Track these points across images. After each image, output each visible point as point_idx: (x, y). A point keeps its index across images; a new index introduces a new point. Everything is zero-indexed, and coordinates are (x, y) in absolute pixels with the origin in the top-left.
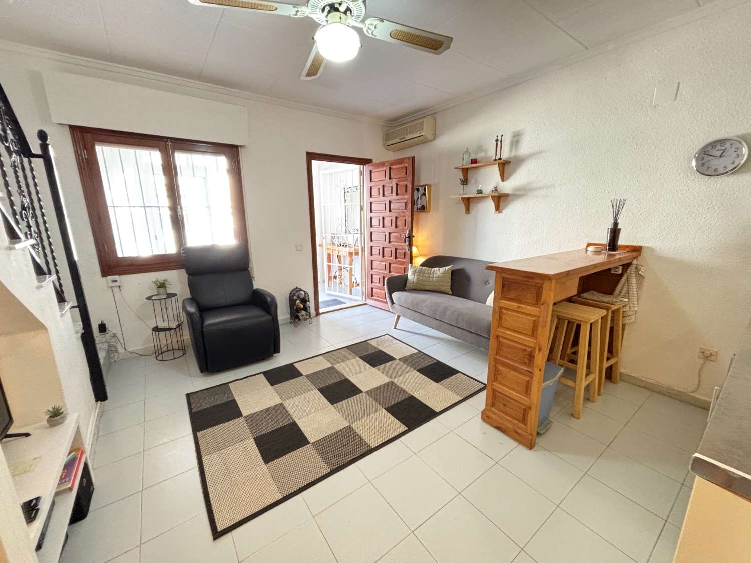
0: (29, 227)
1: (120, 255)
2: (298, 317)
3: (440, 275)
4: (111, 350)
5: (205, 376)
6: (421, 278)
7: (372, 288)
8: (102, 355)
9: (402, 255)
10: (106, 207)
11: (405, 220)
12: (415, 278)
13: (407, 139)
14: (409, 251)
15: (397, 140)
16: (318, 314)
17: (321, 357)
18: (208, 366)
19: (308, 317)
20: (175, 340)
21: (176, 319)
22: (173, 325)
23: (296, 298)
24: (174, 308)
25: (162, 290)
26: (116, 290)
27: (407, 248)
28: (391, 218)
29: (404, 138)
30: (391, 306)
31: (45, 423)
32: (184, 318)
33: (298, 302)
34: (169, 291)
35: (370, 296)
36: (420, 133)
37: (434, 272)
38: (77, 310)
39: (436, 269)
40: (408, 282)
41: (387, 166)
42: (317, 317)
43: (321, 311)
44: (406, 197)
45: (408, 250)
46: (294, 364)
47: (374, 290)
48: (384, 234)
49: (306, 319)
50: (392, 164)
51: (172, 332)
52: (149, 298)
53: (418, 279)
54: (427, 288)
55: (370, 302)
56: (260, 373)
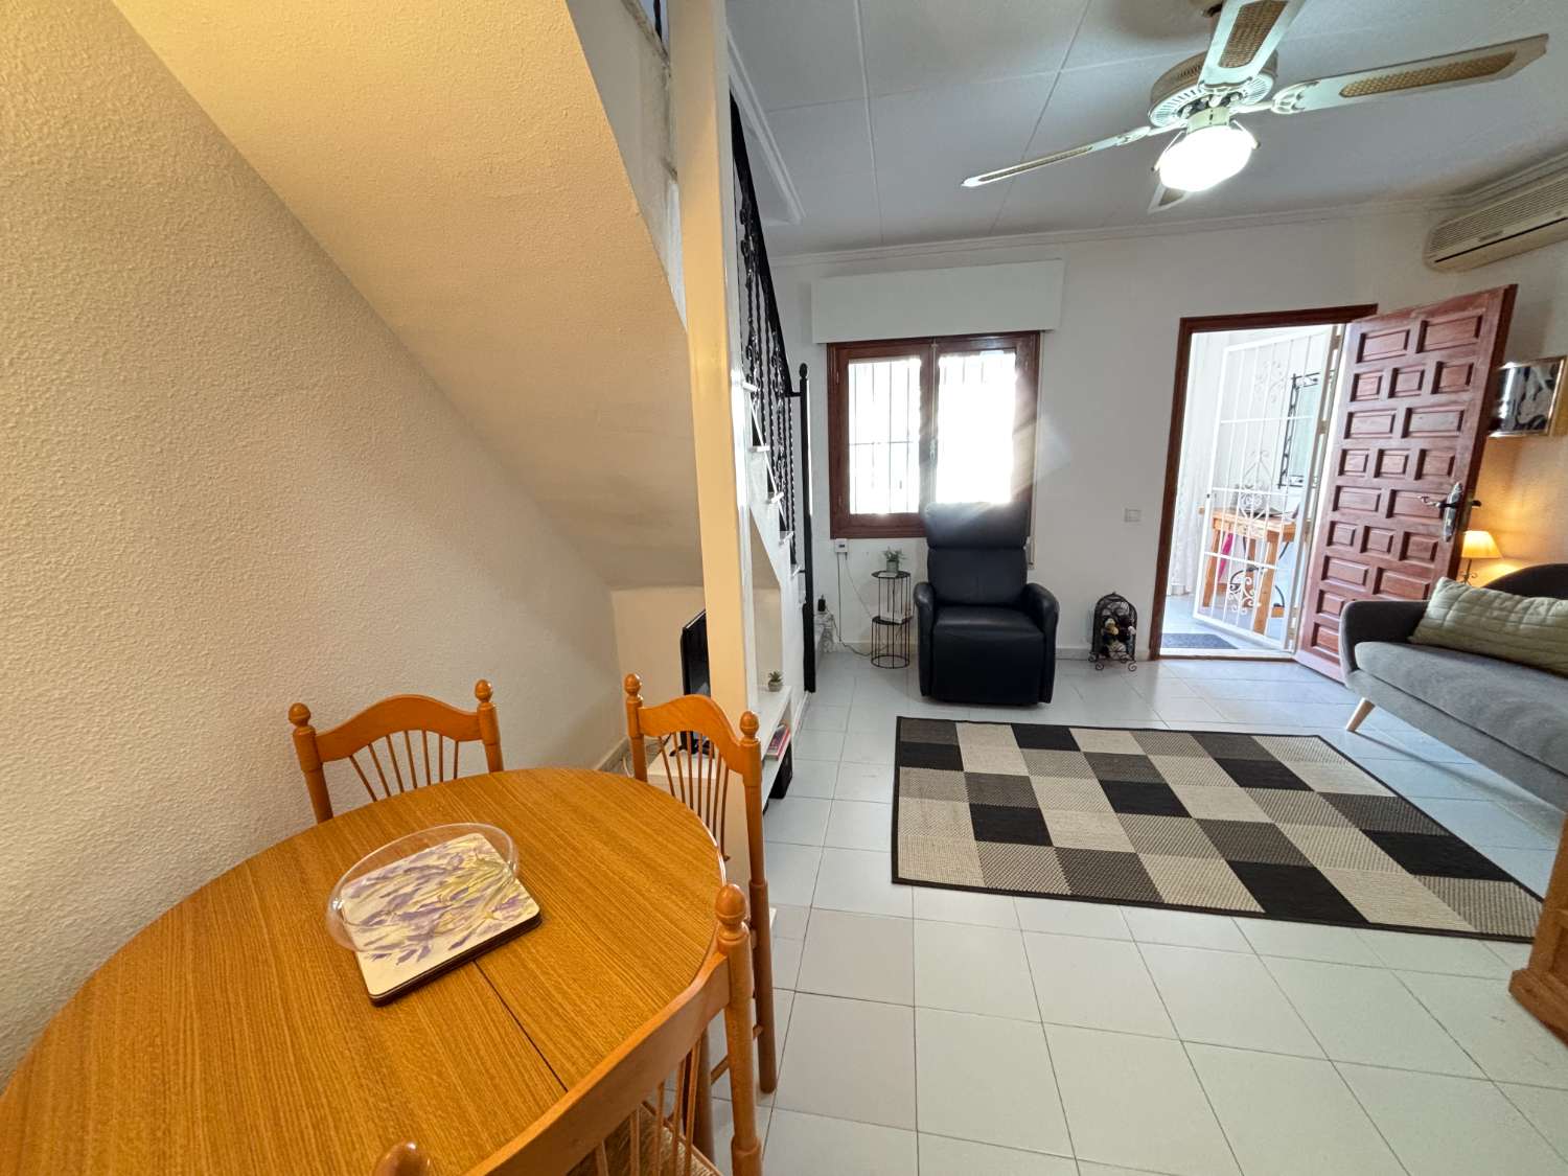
0: (780, 477)
1: (852, 511)
2: (1105, 652)
3: (1550, 620)
4: (827, 635)
5: (925, 701)
6: (1470, 619)
7: (1317, 626)
8: (817, 638)
9: (1426, 549)
10: (848, 445)
11: (1452, 459)
12: (1448, 618)
13: (1503, 236)
14: (1452, 543)
15: (1475, 243)
16: (1154, 656)
17: (1127, 733)
18: (934, 690)
19: (1128, 657)
20: (897, 642)
21: (904, 611)
22: (899, 619)
23: (1109, 613)
24: (904, 595)
25: (893, 565)
26: (842, 557)
27: (1445, 534)
28: (1406, 453)
29: (1496, 234)
30: (1349, 673)
31: (767, 686)
32: (914, 612)
33: (1110, 621)
34: (900, 569)
35: (1310, 643)
36: (1559, 213)
37: (1526, 609)
38: (803, 575)
39: (1539, 600)
40: (1423, 622)
41: (1416, 318)
42: (1153, 662)
43: (1163, 651)
44: (1465, 396)
45: (1449, 539)
46: (1071, 730)
47: (1322, 630)
48: (1378, 492)
49: (1123, 660)
50: (1433, 313)
51: (895, 627)
52: (876, 575)
53: (1458, 621)
54: (1488, 648)
55: (1303, 656)
56: (1008, 724)
